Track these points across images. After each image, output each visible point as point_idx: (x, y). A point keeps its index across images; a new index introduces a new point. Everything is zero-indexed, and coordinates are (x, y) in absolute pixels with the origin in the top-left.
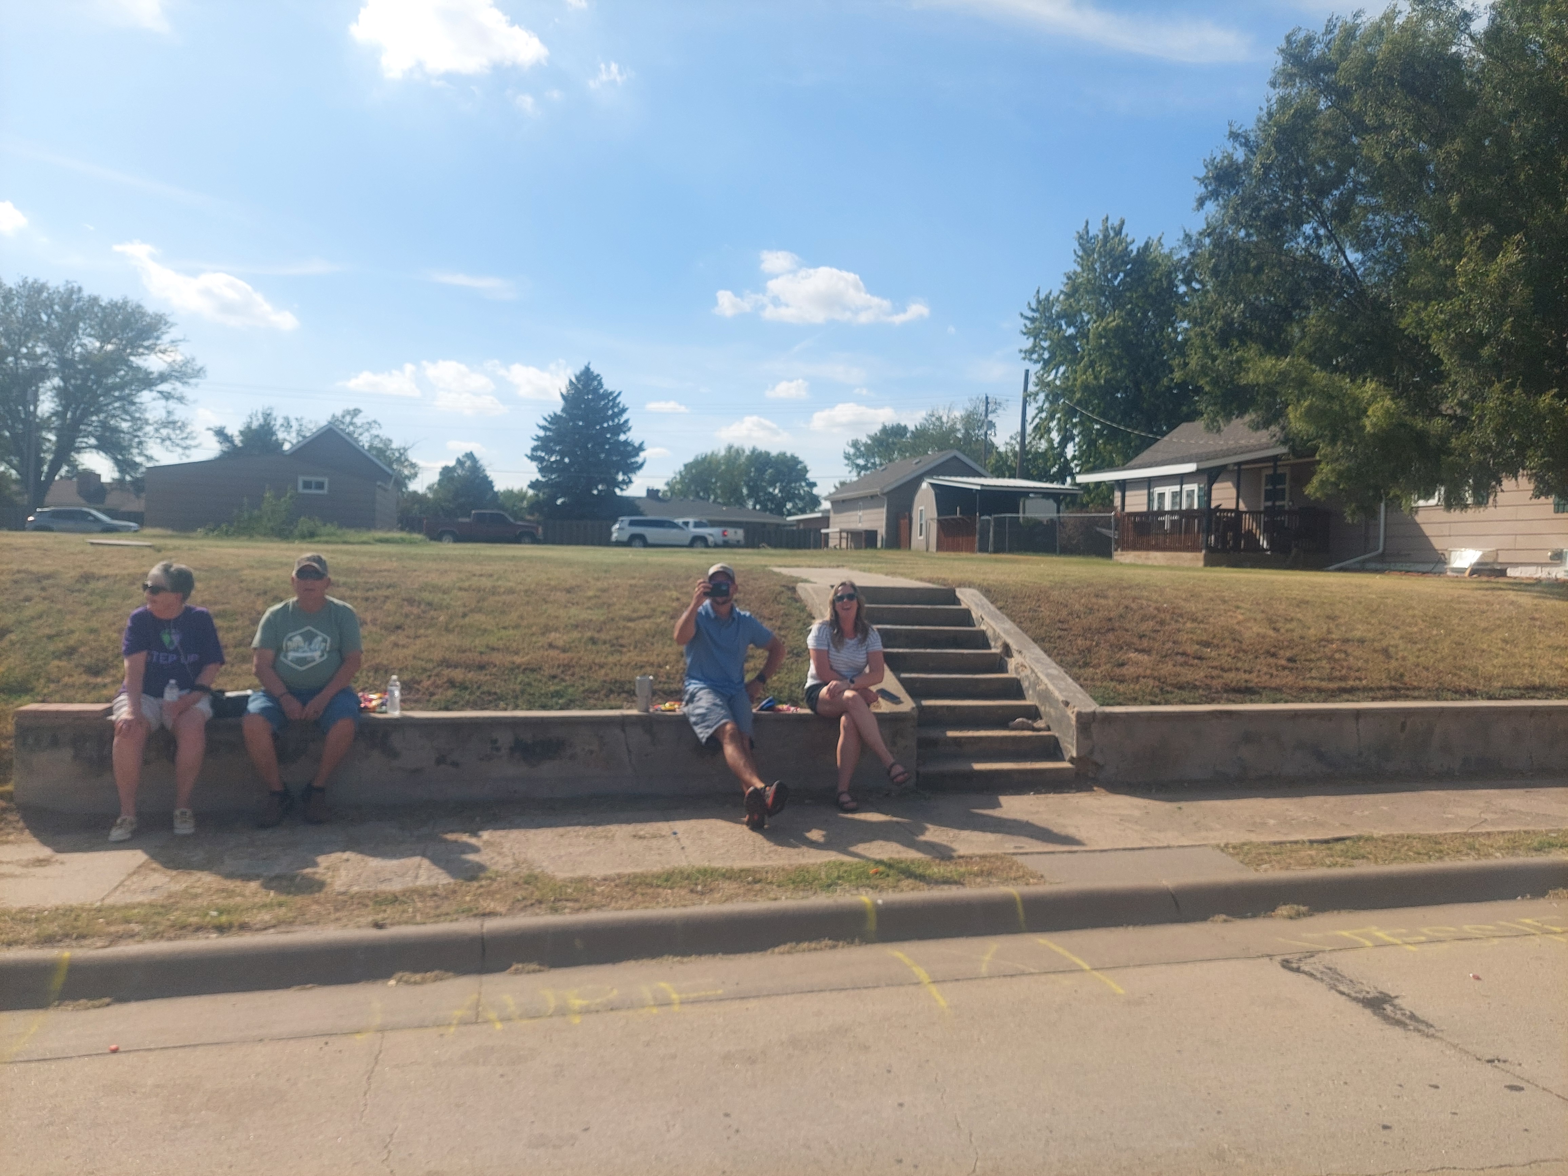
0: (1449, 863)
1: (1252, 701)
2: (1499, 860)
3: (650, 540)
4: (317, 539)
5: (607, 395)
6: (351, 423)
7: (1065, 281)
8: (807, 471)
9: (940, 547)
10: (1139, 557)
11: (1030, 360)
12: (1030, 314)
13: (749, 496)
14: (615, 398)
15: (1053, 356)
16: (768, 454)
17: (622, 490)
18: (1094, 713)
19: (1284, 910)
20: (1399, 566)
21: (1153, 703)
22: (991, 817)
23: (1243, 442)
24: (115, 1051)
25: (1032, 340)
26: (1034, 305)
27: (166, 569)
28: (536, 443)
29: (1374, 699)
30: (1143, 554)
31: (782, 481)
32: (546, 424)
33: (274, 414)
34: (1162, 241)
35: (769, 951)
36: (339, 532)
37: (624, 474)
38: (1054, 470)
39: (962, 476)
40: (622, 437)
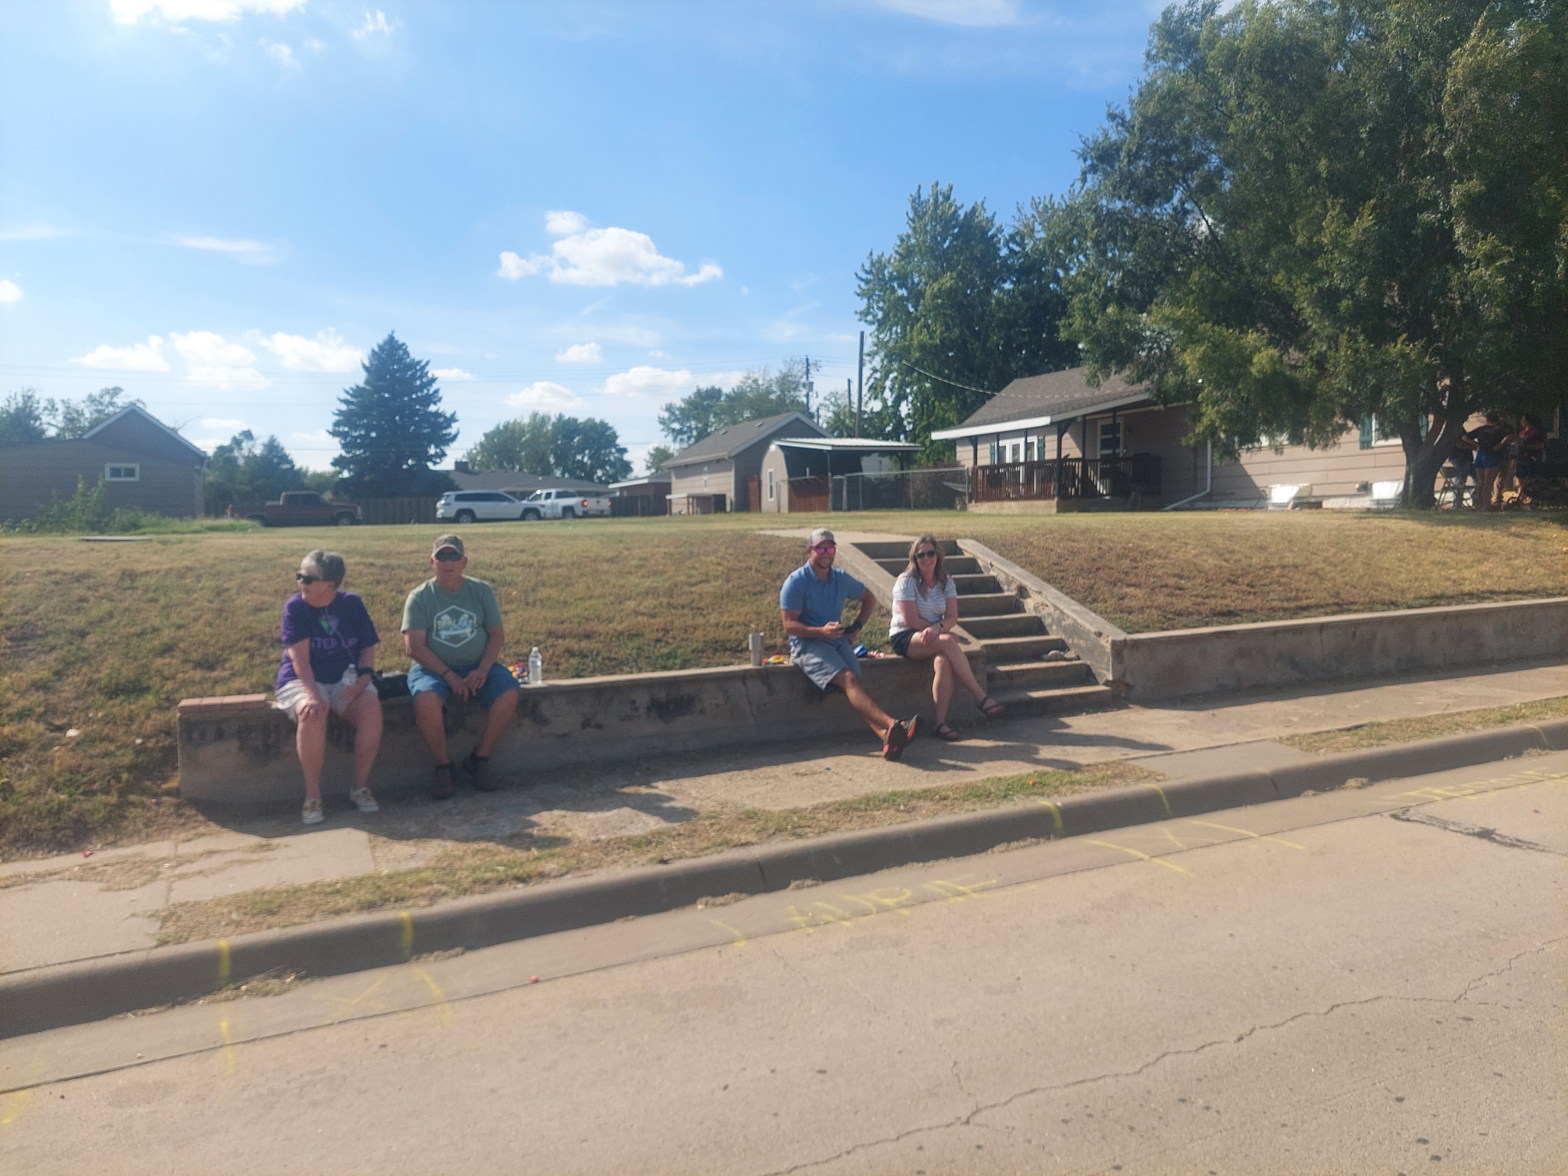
0: (1447, 737)
1: (1237, 622)
2: (1481, 732)
3: (479, 515)
4: (142, 530)
5: (414, 365)
6: (111, 404)
7: (899, 243)
8: (616, 437)
9: (792, 508)
10: (994, 507)
11: (866, 321)
12: (864, 276)
13: (557, 464)
14: (423, 368)
15: (886, 315)
16: (575, 420)
17: (435, 463)
18: (1125, 640)
19: (1352, 782)
20: (1224, 503)
21: (1163, 629)
22: (1067, 734)
23: (1077, 395)
24: (536, 981)
25: (865, 300)
26: (868, 267)
27: (319, 558)
28: (337, 418)
29: (1327, 614)
30: (997, 504)
31: (590, 449)
32: (349, 397)
33: (37, 396)
34: (985, 205)
35: (990, 851)
36: (163, 522)
37: (436, 447)
38: (889, 429)
39: (808, 437)
40: (432, 408)
